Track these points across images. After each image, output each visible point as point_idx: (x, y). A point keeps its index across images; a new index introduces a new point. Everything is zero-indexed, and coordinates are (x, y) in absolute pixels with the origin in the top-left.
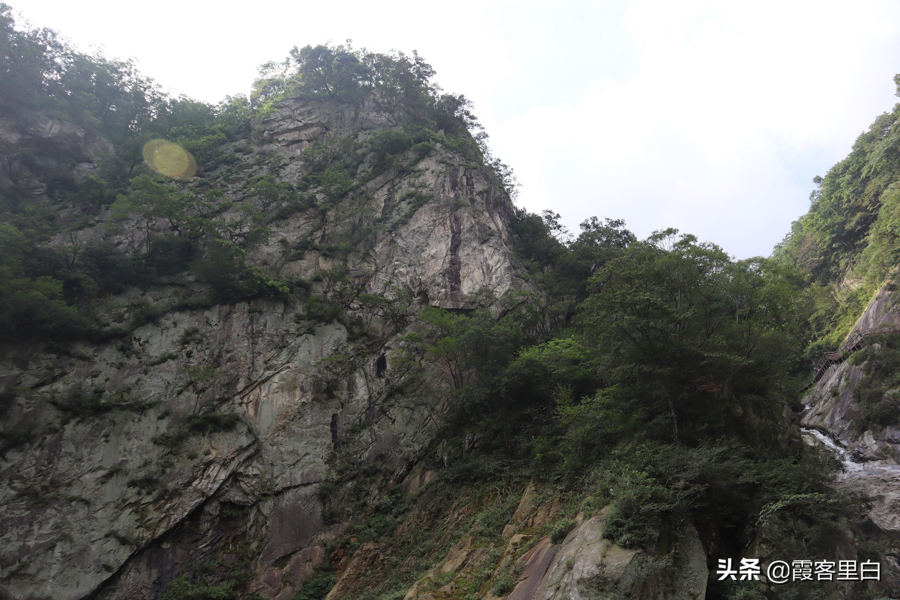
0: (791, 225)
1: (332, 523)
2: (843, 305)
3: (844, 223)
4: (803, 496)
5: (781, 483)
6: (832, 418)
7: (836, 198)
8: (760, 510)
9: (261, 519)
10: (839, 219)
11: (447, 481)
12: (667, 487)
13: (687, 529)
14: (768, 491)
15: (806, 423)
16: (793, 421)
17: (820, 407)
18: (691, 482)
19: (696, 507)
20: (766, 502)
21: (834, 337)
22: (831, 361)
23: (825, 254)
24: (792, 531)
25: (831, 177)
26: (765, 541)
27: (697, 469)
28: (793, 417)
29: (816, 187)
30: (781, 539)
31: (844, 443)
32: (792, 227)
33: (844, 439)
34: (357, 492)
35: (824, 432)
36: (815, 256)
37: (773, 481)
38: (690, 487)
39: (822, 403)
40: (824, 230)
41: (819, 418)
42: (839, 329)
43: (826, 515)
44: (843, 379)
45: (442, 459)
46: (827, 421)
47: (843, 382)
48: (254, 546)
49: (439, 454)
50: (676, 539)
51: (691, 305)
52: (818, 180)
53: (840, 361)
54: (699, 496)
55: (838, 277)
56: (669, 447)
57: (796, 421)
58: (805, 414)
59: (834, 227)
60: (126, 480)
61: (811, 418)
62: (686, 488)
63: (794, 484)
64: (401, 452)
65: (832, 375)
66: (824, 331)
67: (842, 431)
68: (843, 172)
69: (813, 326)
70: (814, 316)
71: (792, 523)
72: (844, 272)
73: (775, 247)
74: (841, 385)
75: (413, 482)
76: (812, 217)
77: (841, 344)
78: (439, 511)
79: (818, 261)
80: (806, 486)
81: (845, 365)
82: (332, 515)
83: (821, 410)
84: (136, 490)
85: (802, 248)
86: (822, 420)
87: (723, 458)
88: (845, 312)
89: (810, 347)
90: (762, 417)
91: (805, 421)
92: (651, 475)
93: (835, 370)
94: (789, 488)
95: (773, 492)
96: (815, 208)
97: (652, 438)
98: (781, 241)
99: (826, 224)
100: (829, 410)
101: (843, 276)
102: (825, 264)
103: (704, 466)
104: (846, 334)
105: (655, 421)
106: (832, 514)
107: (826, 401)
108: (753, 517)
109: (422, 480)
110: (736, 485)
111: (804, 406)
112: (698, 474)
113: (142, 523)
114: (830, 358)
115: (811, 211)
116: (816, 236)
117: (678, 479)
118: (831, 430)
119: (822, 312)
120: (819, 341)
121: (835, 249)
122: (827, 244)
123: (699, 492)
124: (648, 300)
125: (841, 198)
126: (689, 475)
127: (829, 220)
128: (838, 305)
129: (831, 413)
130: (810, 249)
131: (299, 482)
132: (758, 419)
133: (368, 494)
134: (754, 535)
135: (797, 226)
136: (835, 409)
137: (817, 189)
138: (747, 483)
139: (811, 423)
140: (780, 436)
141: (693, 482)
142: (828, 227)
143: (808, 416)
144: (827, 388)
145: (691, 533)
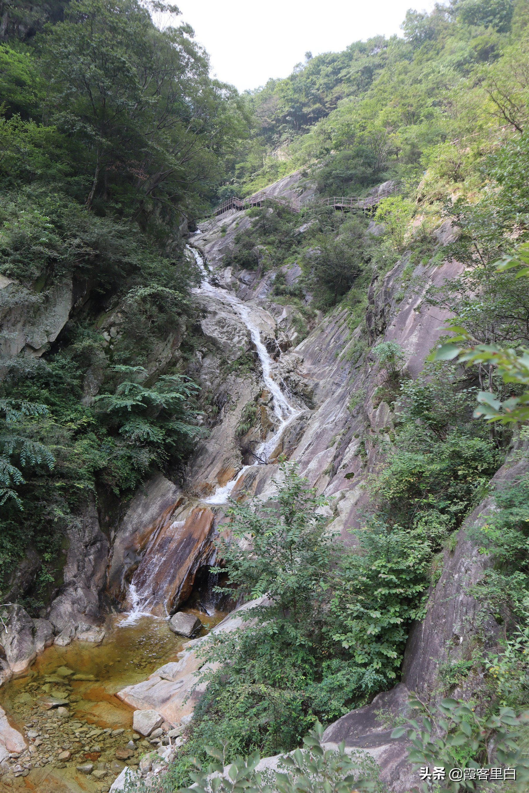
0: (267, 80)
2: (266, 168)
3: (304, 105)
4: (168, 290)
5: (155, 275)
6: (213, 247)
7: (312, 80)
8: (130, 288)
10: (303, 99)
12: (63, 239)
13: (65, 281)
14: (142, 276)
15: (192, 242)
16: (184, 235)
17: (208, 235)
18: (85, 243)
19: (81, 265)
20: (137, 284)
21: (246, 188)
22: (234, 205)
23: (278, 121)
24: (146, 311)
25: (319, 60)
26: (123, 312)
27: (95, 235)
28: (186, 233)
29: (303, 60)
30: (135, 314)
31: (211, 268)
32: (268, 83)
33: (212, 265)
35: (201, 253)
36: (269, 117)
37: (151, 271)
38: (82, 247)
39: (211, 233)
40: (288, 101)
41: (203, 243)
42: (253, 185)
43: (175, 309)
44: (235, 222)
46: (207, 248)
47: (234, 225)
50: (52, 283)
51: (157, 92)
52: (309, 55)
53: (240, 209)
54: (87, 257)
55: (275, 145)
56: (79, 207)
57: (186, 236)
58: (194, 235)
59: (295, 103)
61: (197, 240)
62: (79, 246)
63: (165, 279)
65: (229, 216)
66: (242, 181)
67: (214, 259)
68: (329, 63)
69: (237, 172)
70: (242, 164)
71: (149, 306)
72: (281, 143)
73: (245, 91)
74: (231, 226)
76: (287, 84)
77: (248, 197)
79: (269, 124)
80: (173, 283)
81: (242, 213)
83: (207, 237)
85: (265, 106)
86: (205, 245)
87: (121, 235)
88: (264, 174)
89: (224, 187)
90: (163, 221)
91: (192, 240)
92: (52, 222)
93: (233, 214)
94: (159, 281)
95: (146, 279)
96: (293, 78)
97: (67, 193)
98: (252, 89)
99: (292, 97)
100: (213, 240)
101: (278, 146)
102: (271, 129)
103: (102, 235)
104: (255, 191)
105: (76, 178)
106: (180, 311)
107: (215, 233)
108: (122, 291)
110: (120, 262)
111: (197, 229)
112: (94, 240)
114: (235, 203)
115: (288, 79)
116: (280, 101)
117: (75, 236)
118: (206, 255)
119: (248, 165)
120: (235, 186)
121: (287, 122)
122: (283, 114)
123: (89, 254)
124: (124, 63)
125: (314, 84)
126: (87, 237)
127: (296, 96)
128: (262, 166)
129: (213, 243)
130: (269, 110)
132: (160, 221)
134: (116, 304)
135: (272, 84)
136: (218, 241)
137: (303, 63)
138: (131, 264)
139: (196, 244)
140: (170, 241)
141: (87, 244)
142: (292, 100)
143: (196, 237)
144: (220, 224)
145: (67, 285)
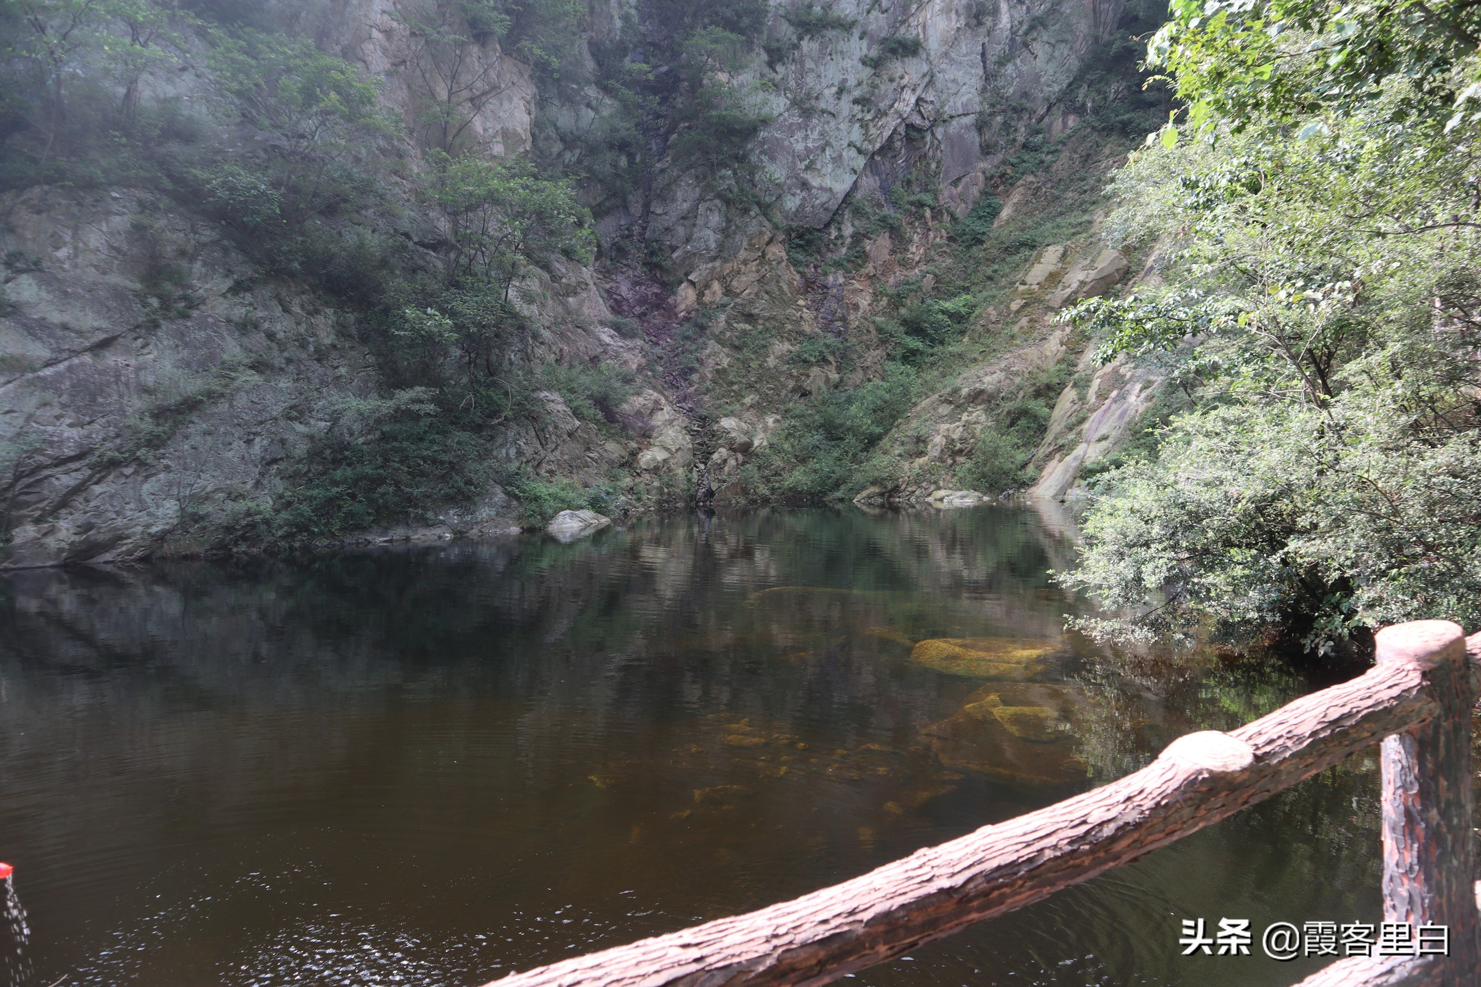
1: (988, 153)
9: (936, 142)
11: (1093, 128)
34: (1006, 126)
45: (1084, 104)
48: (933, 166)
49: (1080, 99)
60: (851, 98)
64: (1042, 91)
75: (1055, 124)
78: (1088, 155)
82: (988, 146)
84: (860, 107)
109: (1065, 124)
113: (867, 137)
131: (961, 112)
133: (1016, 130)
